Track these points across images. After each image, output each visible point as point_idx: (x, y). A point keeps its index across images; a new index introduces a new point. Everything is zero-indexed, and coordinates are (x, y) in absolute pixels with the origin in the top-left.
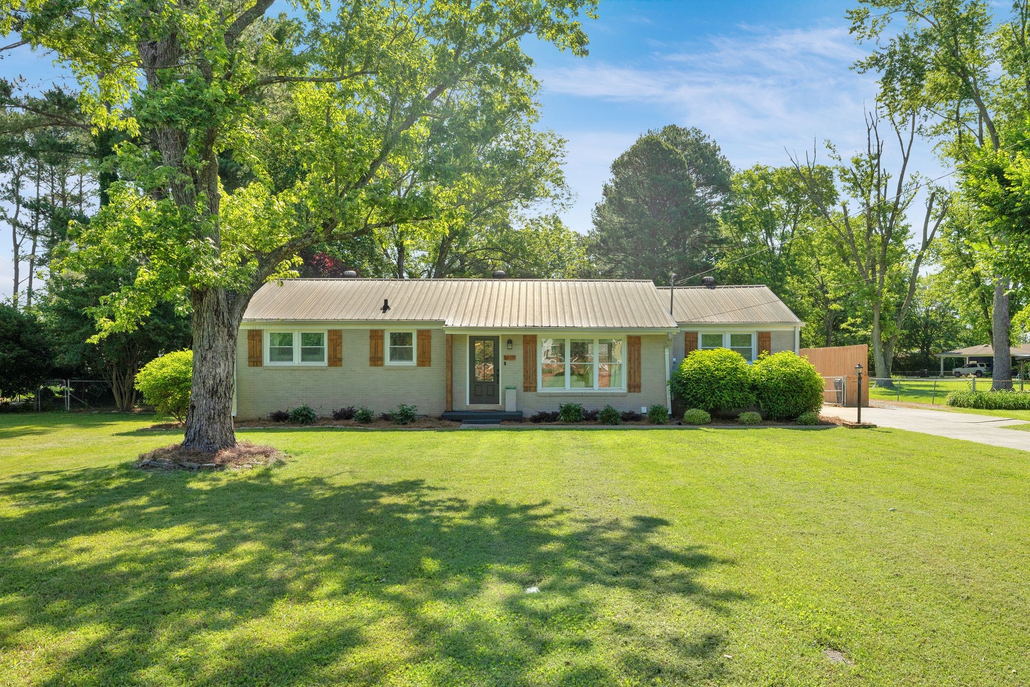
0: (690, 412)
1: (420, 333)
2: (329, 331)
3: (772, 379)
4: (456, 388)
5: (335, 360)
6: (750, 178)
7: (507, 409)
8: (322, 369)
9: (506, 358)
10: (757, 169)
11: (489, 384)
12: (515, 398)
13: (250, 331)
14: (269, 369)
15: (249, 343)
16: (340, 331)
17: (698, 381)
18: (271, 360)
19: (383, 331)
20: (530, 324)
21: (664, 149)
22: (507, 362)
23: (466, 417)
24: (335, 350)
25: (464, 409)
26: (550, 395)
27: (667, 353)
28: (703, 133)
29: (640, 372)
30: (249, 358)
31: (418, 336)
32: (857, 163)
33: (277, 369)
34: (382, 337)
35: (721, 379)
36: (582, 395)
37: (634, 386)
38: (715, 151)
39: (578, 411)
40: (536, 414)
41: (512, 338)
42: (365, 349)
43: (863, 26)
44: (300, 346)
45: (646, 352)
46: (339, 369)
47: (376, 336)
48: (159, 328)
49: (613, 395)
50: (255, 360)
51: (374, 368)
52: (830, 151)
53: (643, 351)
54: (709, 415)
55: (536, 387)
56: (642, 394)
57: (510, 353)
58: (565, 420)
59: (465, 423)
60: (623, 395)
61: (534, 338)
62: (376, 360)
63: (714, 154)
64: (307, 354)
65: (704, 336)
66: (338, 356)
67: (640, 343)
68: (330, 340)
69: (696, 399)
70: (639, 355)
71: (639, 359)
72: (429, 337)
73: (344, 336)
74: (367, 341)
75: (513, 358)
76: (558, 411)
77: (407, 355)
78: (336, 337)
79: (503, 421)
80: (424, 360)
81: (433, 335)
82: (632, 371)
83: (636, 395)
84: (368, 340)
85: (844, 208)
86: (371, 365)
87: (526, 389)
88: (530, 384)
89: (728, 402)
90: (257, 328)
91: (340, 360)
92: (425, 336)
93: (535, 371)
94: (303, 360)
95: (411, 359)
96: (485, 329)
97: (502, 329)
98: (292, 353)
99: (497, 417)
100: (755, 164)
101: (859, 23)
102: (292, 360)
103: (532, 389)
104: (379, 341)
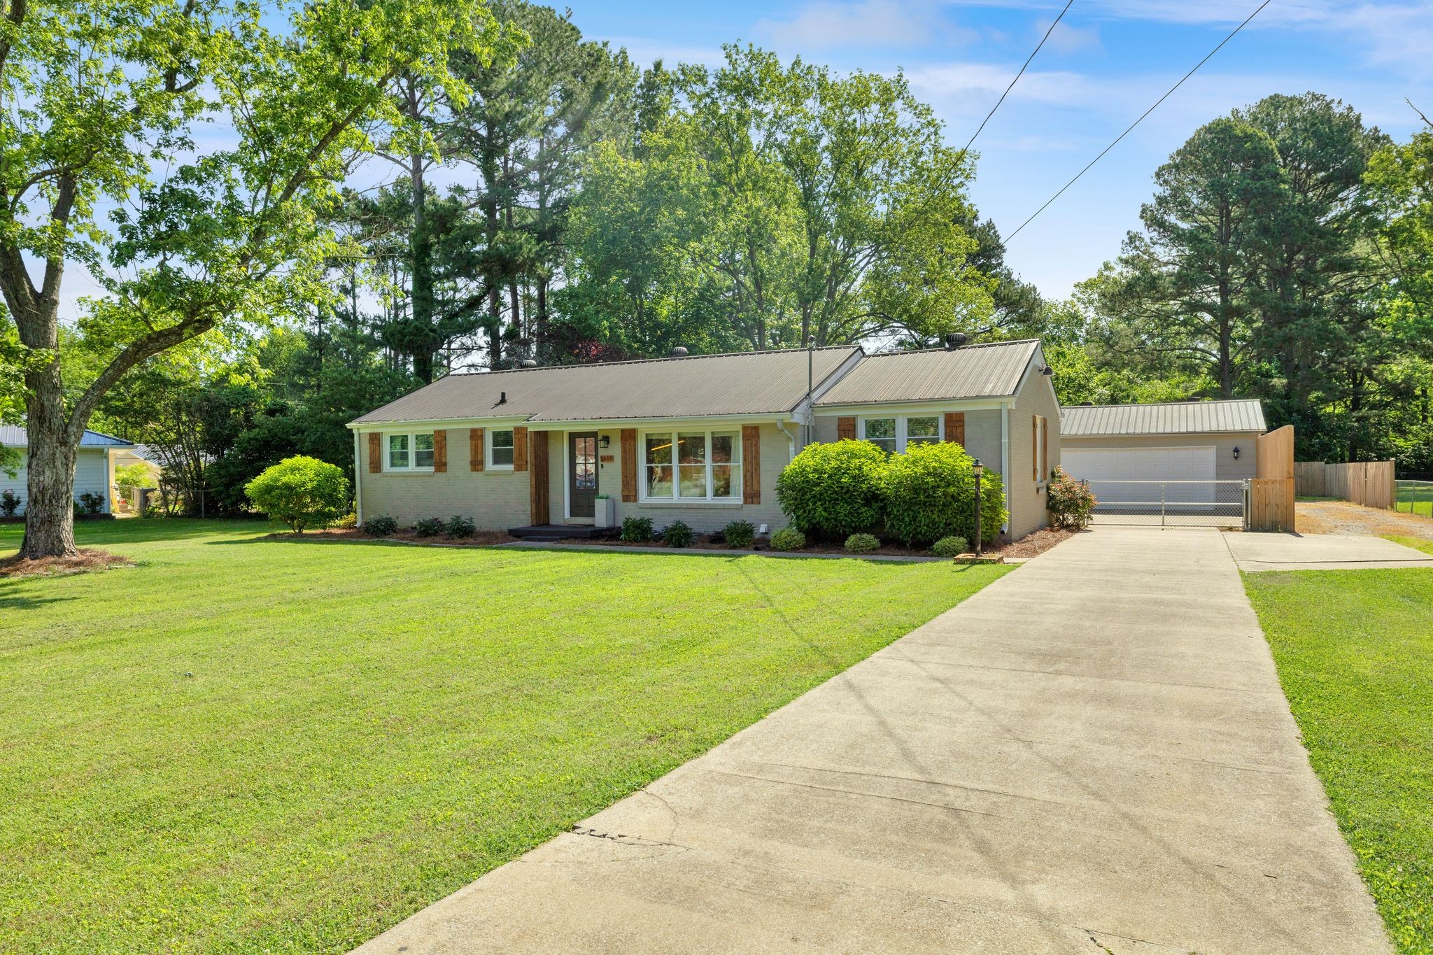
1: (517, 430)
2: (436, 432)
4: (552, 496)
5: (441, 466)
7: (597, 524)
8: (430, 476)
9: (604, 459)
11: (589, 492)
12: (604, 510)
13: (371, 434)
14: (388, 475)
15: (370, 448)
16: (445, 431)
18: (392, 465)
19: (484, 429)
22: (607, 464)
24: (440, 454)
25: (561, 522)
26: (656, 506)
29: (758, 475)
30: (370, 463)
31: (515, 435)
33: (394, 476)
34: (482, 437)
36: (693, 508)
37: (751, 495)
41: (610, 435)
42: (466, 451)
44: (415, 450)
45: (766, 446)
46: (444, 475)
47: (476, 436)
49: (728, 508)
50: (376, 466)
51: (475, 474)
53: (762, 447)
55: (636, 497)
56: (762, 506)
57: (609, 453)
60: (737, 508)
61: (631, 432)
62: (477, 464)
64: (420, 458)
66: (443, 460)
67: (758, 437)
68: (436, 442)
70: (758, 453)
71: (757, 458)
72: (527, 436)
73: (448, 436)
75: (611, 458)
77: (507, 458)
78: (441, 438)
80: (521, 464)
82: (749, 475)
83: (754, 507)
84: (469, 441)
86: (471, 470)
87: (626, 498)
88: (630, 494)
90: (376, 431)
91: (445, 464)
92: (521, 433)
93: (636, 475)
94: (416, 465)
95: (510, 462)
98: (408, 458)
102: (408, 465)
103: (632, 498)
104: (479, 442)
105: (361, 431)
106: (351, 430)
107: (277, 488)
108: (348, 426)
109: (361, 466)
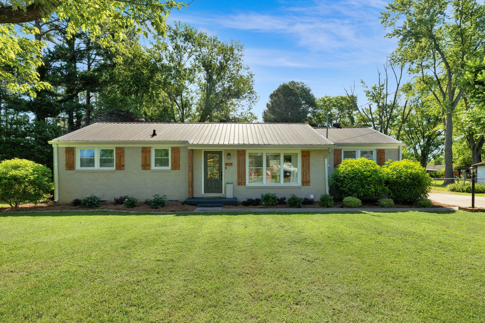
0: (347, 199)
1: (173, 149)
2: (116, 148)
3: (401, 177)
4: (195, 183)
5: (120, 166)
6: (324, 100)
7: (228, 197)
8: (112, 172)
9: (226, 164)
10: (326, 97)
11: (216, 180)
12: (232, 189)
13: (67, 148)
14: (79, 171)
15: (66, 155)
16: (123, 148)
17: (352, 179)
18: (82, 166)
19: (150, 148)
20: (241, 142)
21: (290, 89)
22: (227, 167)
23: (201, 203)
24: (120, 160)
25: (200, 196)
26: (254, 188)
27: (326, 161)
28: (304, 84)
29: (309, 173)
30: (66, 165)
31: (172, 151)
32: (375, 88)
33: (83, 172)
34: (149, 152)
35: (368, 177)
36: (274, 188)
37: (306, 182)
38: (309, 90)
39: (274, 198)
40: (246, 200)
41: (230, 153)
42: (139, 159)
43: (387, 21)
44: (99, 158)
45: (313, 160)
46: (122, 171)
47: (146, 151)
48: (41, 151)
49: (293, 188)
50: (70, 166)
51: (144, 171)
52: (363, 84)
53: (311, 161)
54: (360, 201)
55: (245, 183)
56: (311, 187)
57: (229, 161)
58: (266, 205)
59: (199, 207)
60: (299, 188)
61: (244, 152)
62: (146, 166)
63: (309, 92)
64: (103, 163)
65: (345, 152)
66: (122, 163)
67: (309, 156)
68: (117, 153)
69: (350, 191)
70: (309, 163)
71: (309, 165)
72: (179, 152)
73: (126, 151)
74: (140, 154)
75: (231, 164)
76: (261, 198)
77: (166, 163)
78: (121, 151)
79: (224, 205)
80: (176, 166)
81: (181, 150)
82: (305, 173)
83: (306, 187)
85: (370, 107)
86: (142, 169)
87: (239, 184)
88: (241, 181)
89: (372, 192)
90: (71, 146)
91: (123, 166)
92: (176, 150)
93: (245, 172)
94: (101, 166)
95: (168, 165)
96: (213, 145)
97: (224, 145)
98: (94, 163)
99: (221, 202)
100: (325, 96)
101: (385, 19)
102: (94, 166)
103: (243, 184)
104: (148, 154)
105: (59, 146)
106: (51, 145)
107: (5, 178)
108: (50, 142)
109: (58, 166)
